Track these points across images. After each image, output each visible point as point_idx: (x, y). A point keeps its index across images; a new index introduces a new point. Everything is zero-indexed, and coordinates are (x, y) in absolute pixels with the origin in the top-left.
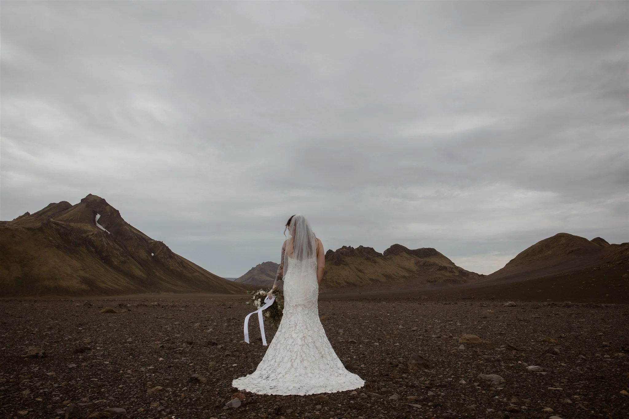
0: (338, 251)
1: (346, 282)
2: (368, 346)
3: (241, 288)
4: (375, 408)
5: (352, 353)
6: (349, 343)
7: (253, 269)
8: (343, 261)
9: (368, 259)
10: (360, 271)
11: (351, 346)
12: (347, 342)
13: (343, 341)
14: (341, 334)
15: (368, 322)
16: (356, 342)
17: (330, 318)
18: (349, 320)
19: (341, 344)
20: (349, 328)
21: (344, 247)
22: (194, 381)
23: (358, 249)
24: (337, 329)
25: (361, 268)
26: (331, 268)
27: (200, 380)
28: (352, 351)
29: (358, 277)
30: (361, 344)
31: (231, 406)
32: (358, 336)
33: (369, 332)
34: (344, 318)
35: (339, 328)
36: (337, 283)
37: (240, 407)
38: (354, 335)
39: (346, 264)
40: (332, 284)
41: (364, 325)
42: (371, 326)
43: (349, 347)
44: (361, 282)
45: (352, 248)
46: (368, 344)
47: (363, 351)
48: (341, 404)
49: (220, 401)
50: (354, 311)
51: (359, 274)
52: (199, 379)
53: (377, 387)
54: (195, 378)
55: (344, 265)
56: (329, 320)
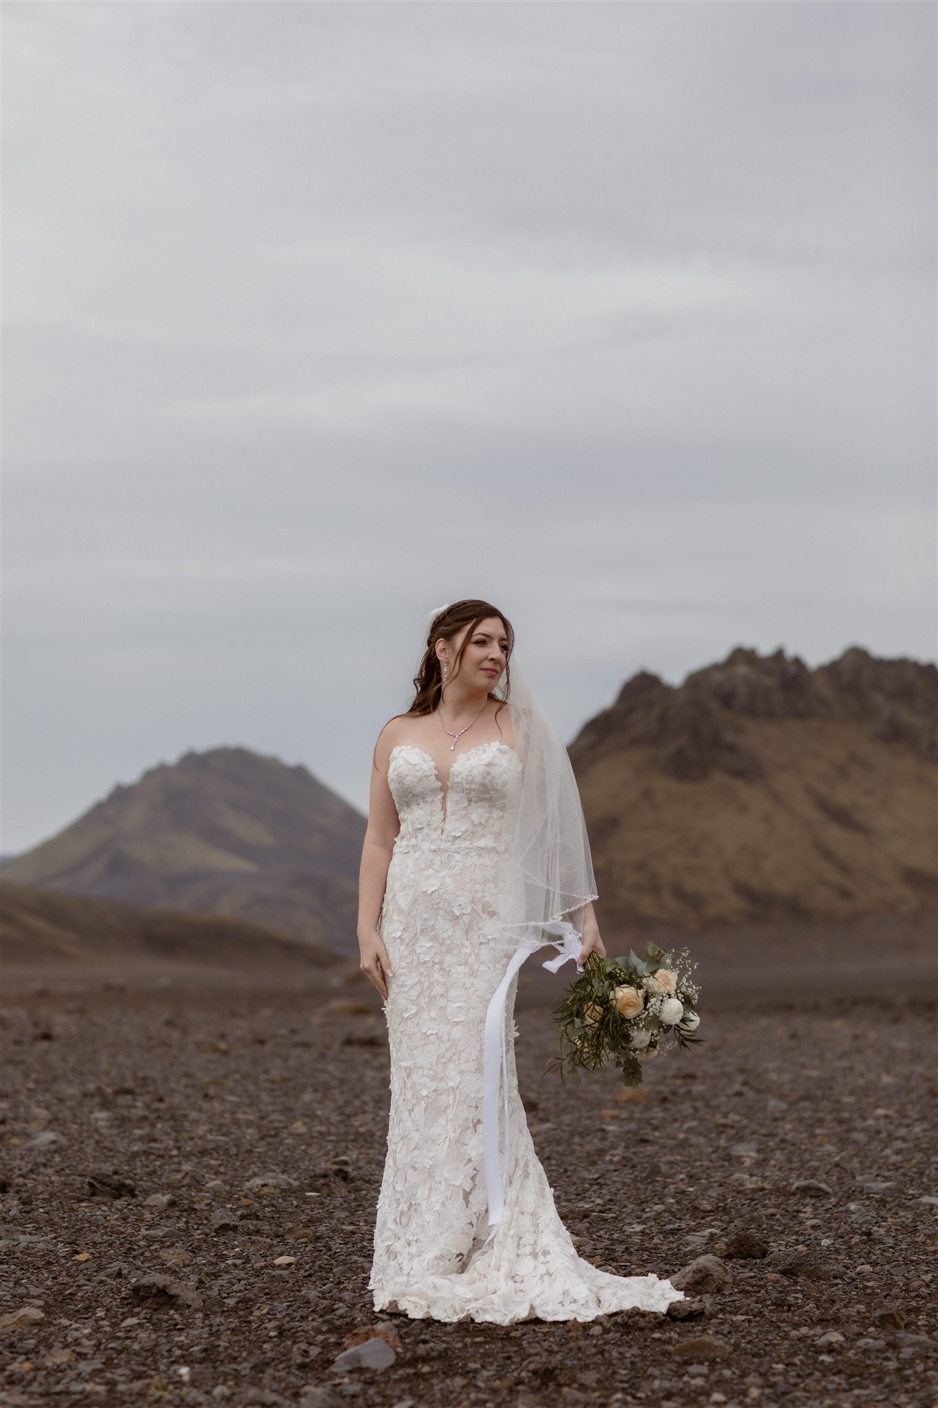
0: (696, 680)
1: (743, 890)
2: (890, 1210)
3: (37, 923)
4: (916, 1372)
5: (810, 1231)
6: (794, 1194)
7: (120, 795)
8: (732, 749)
9: (895, 735)
10: (842, 816)
11: (805, 1206)
12: (783, 1192)
13: (762, 1189)
14: (748, 1162)
15: (886, 1117)
16: (830, 1190)
17: (674, 1093)
18: (784, 1106)
19: (752, 1200)
20: (783, 1141)
21: (742, 656)
22: (150, 1300)
23: (832, 670)
24: (723, 1143)
25: (844, 795)
26: (647, 794)
27: (176, 1297)
28: (809, 1223)
29: (827, 854)
30: (852, 1201)
31: (359, 1361)
32: (838, 1172)
33: (894, 1158)
34: (750, 1095)
35: (729, 1139)
36: (679, 893)
37: (393, 1367)
38: (817, 1169)
39: (750, 772)
40: (647, 906)
41: (864, 1130)
42: (902, 1132)
43: (798, 1211)
44: (845, 894)
45: (798, 662)
46: (889, 1199)
47: (864, 1223)
48: (784, 1364)
49: (306, 1352)
50: (803, 1066)
51: (835, 835)
52: (173, 1291)
53: (925, 1326)
54: (154, 1291)
55: (739, 774)
56: (669, 1105)
